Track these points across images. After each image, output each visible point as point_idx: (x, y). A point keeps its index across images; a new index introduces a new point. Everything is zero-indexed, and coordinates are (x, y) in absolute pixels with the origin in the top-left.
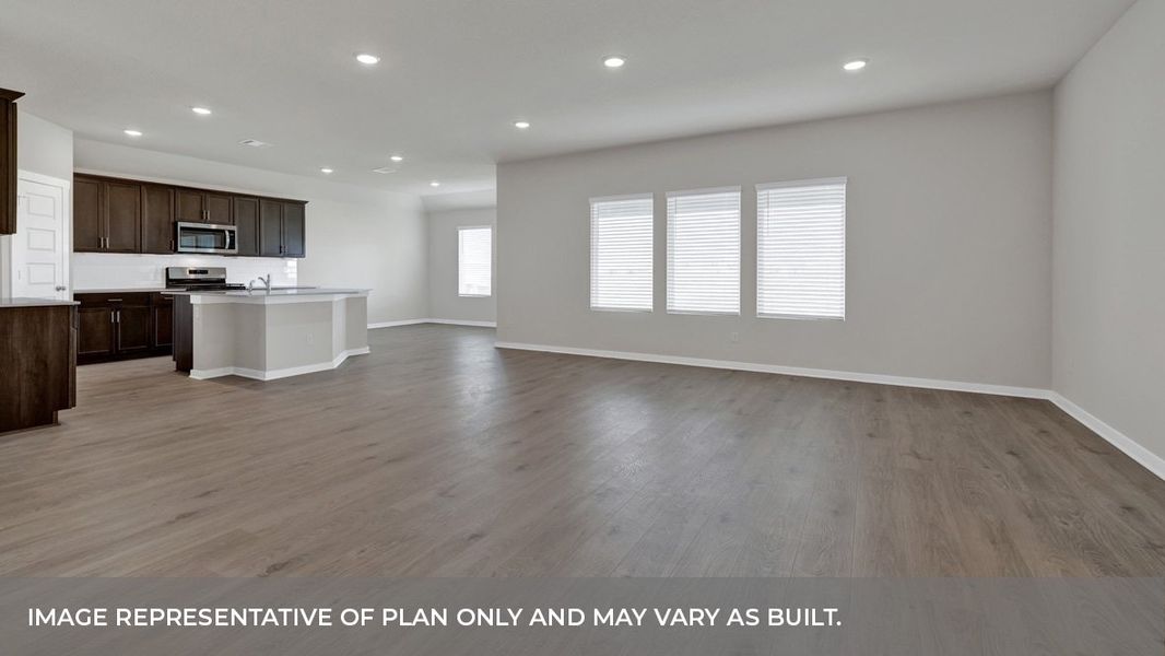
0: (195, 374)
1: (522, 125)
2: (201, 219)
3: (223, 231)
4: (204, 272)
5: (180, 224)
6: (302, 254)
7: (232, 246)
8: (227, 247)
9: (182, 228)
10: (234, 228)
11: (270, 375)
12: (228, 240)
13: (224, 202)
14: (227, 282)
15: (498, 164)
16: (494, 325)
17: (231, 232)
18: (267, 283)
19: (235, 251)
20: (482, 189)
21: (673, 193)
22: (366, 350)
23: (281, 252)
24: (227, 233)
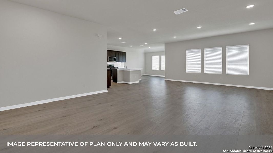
0: (118, 82)
1: (175, 37)
2: (111, 56)
3: (114, 58)
4: (111, 65)
5: (109, 57)
6: (125, 62)
9: (109, 58)
10: (116, 57)
11: (131, 83)
13: (114, 52)
14: (114, 67)
15: (165, 44)
16: (164, 76)
17: (116, 58)
18: (126, 67)
19: (116, 61)
20: (162, 48)
21: (205, 49)
22: (141, 80)
23: (122, 62)
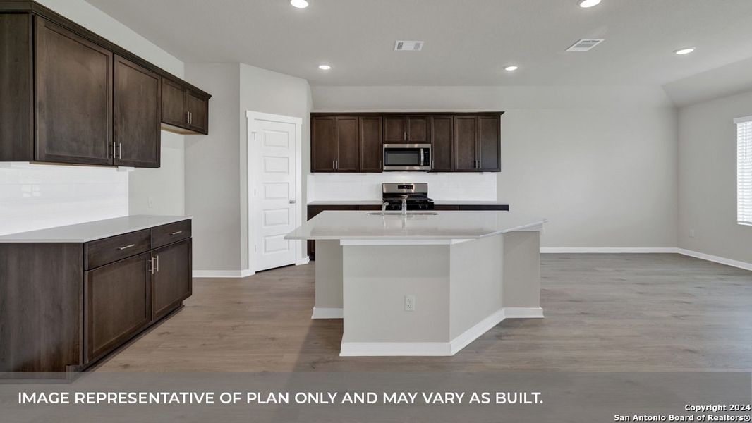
2: (402, 140)
3: (418, 150)
4: (410, 187)
5: (385, 146)
6: (498, 169)
7: (426, 164)
8: (422, 164)
9: (386, 149)
10: (428, 146)
12: (422, 158)
13: (422, 122)
17: (426, 150)
19: (429, 168)
23: (474, 168)
24: (422, 152)
